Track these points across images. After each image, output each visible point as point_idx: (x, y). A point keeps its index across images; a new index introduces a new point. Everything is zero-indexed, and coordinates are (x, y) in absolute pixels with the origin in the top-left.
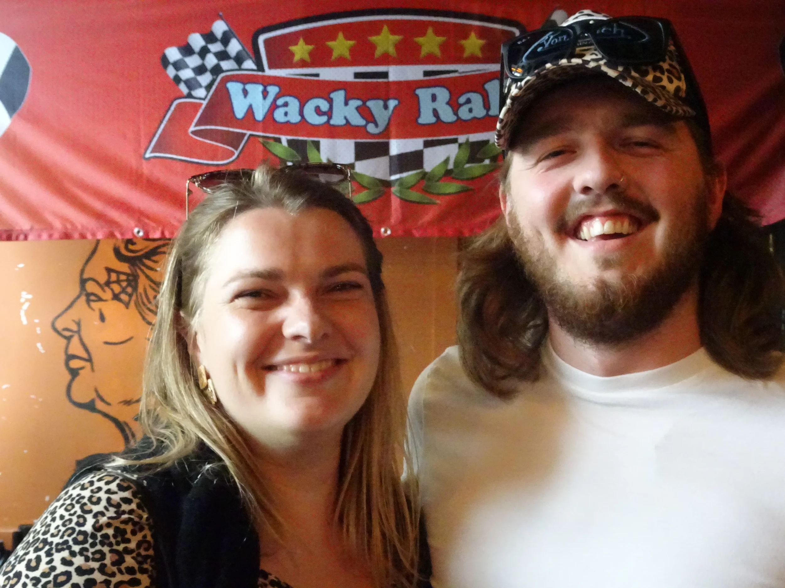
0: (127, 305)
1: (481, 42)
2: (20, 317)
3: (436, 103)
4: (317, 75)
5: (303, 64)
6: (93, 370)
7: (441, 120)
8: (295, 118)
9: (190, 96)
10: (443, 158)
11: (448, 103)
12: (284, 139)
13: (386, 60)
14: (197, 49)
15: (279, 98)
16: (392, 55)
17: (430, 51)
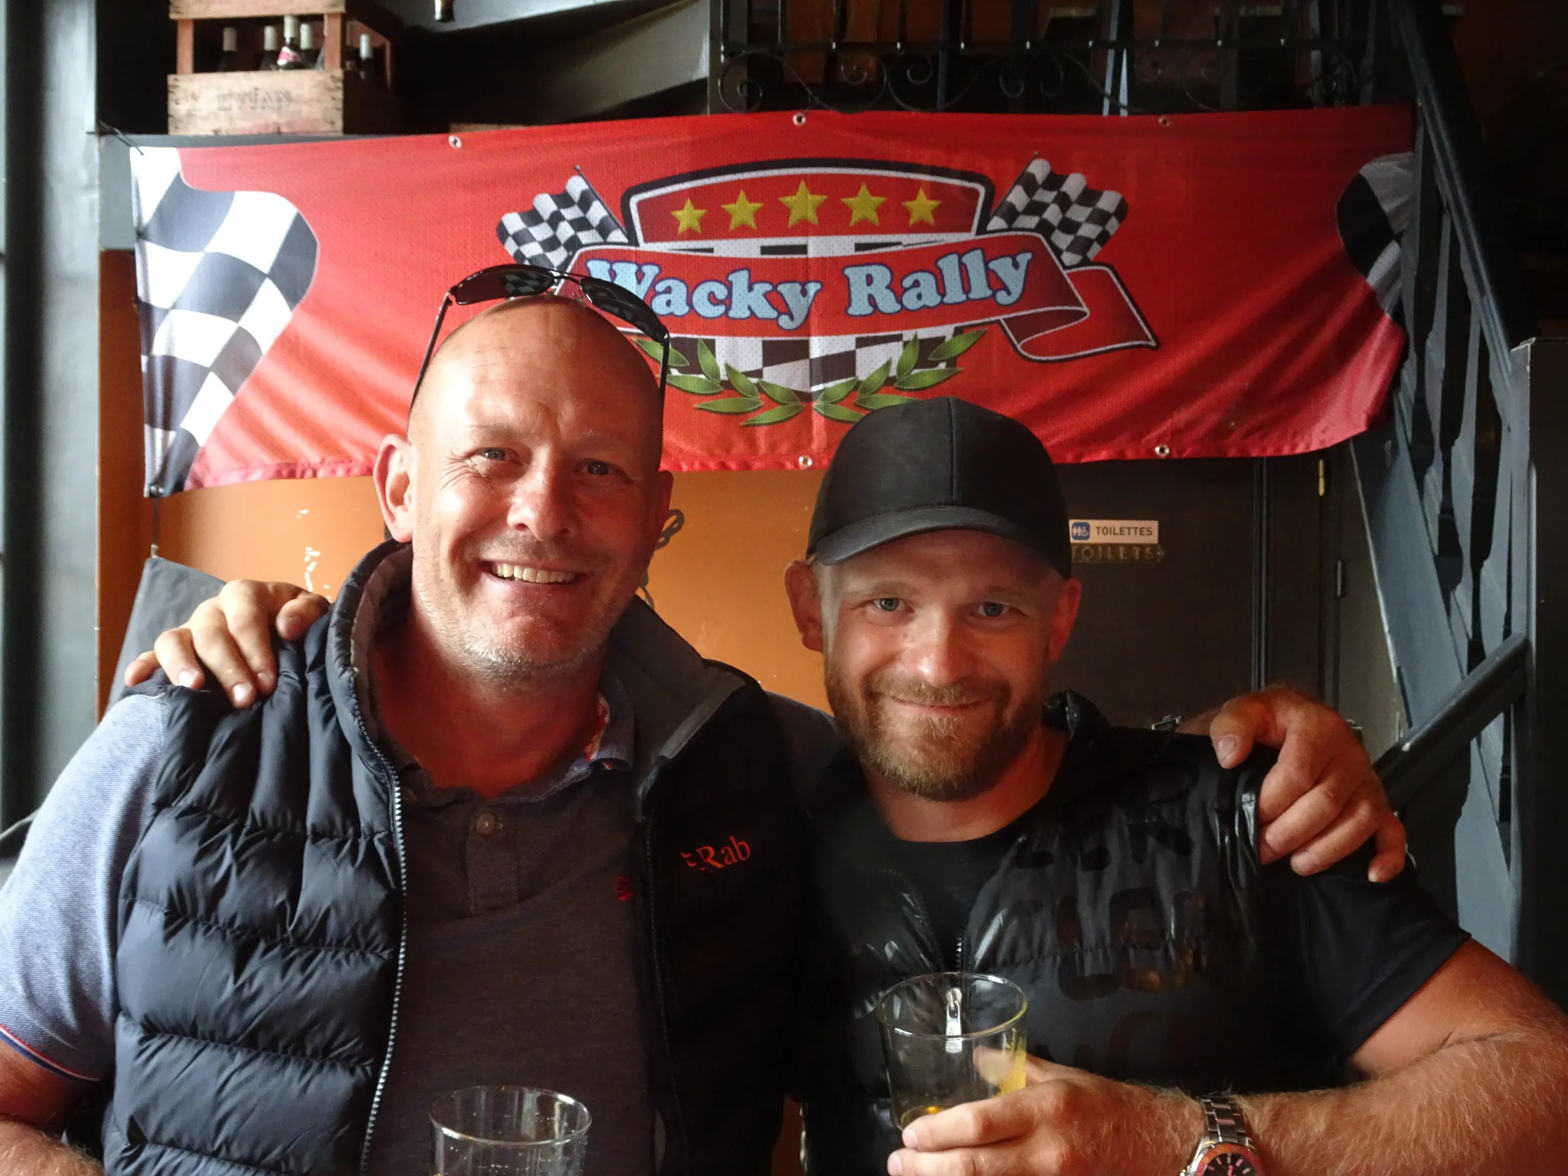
1: (934, 203)
2: (304, 582)
3: (872, 286)
4: (711, 250)
5: (691, 235)
7: (879, 311)
8: (680, 309)
10: (883, 362)
11: (888, 287)
13: (804, 228)
14: (546, 216)
15: (658, 282)
16: (812, 222)
17: (863, 216)
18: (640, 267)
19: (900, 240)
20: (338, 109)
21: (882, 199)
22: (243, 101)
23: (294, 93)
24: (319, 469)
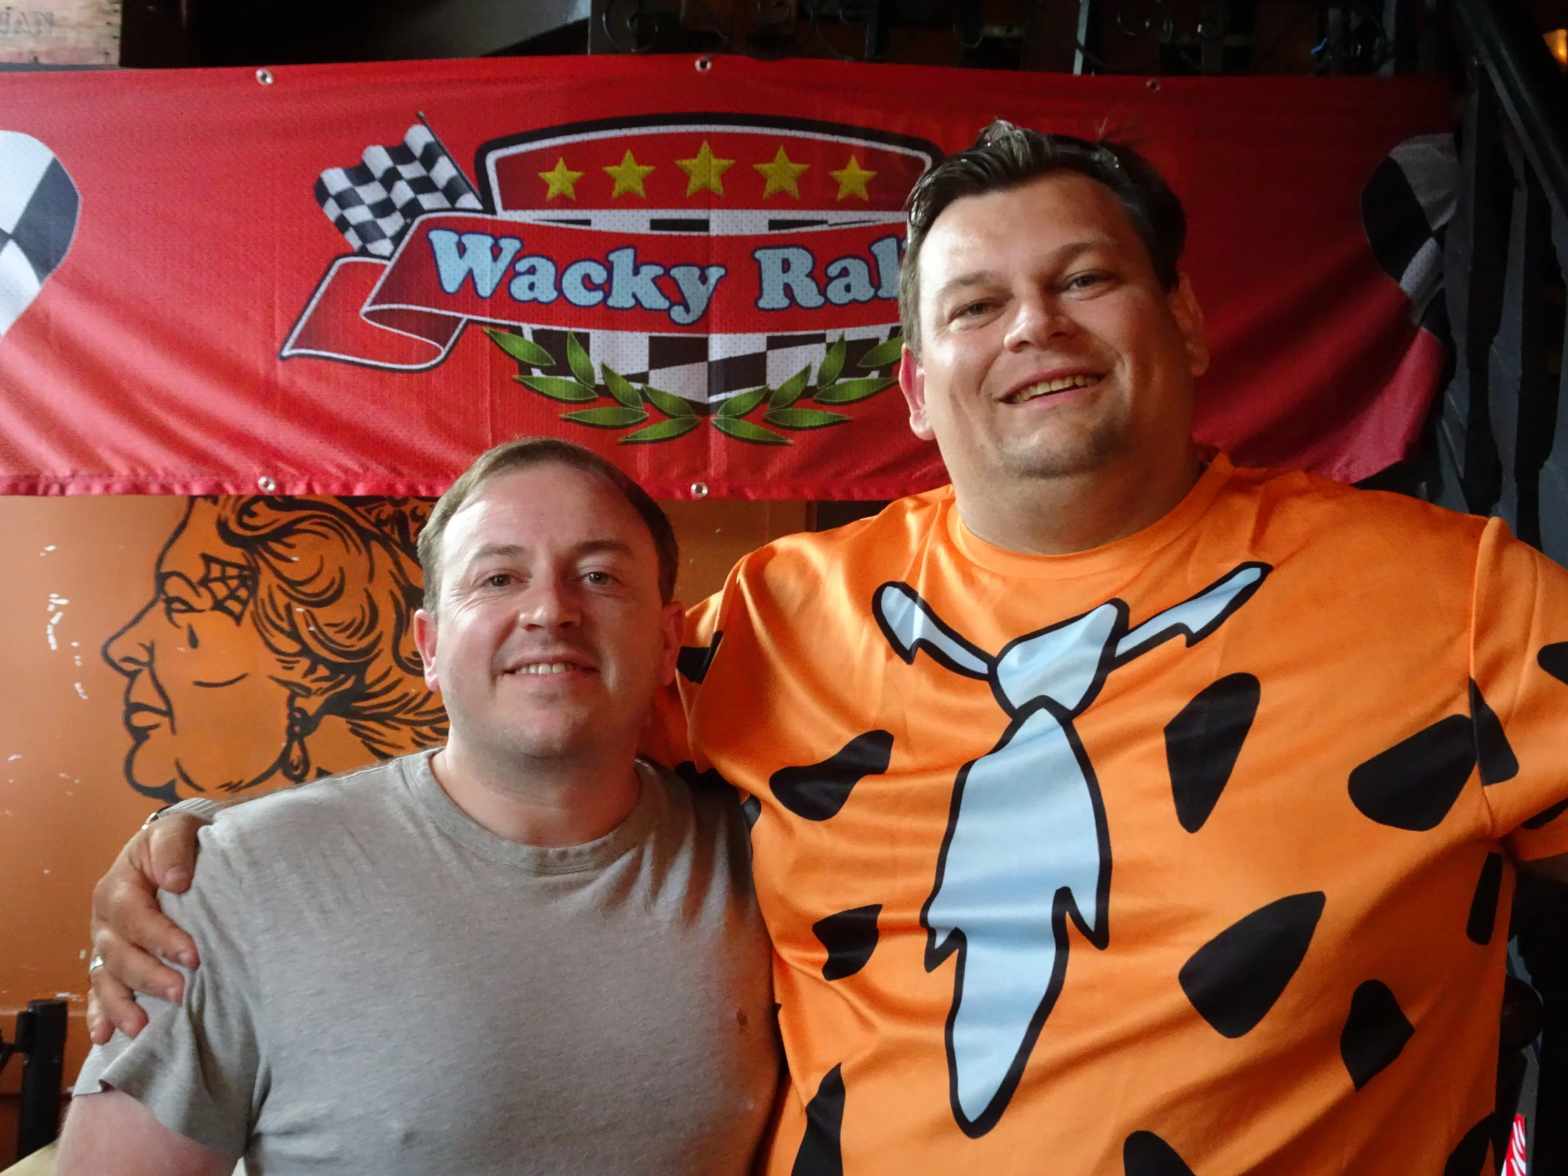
0: (238, 619)
1: (869, 174)
2: (46, 636)
3: (790, 274)
4: (587, 222)
5: (562, 202)
6: (173, 730)
7: (797, 304)
8: (546, 293)
9: (364, 252)
10: (799, 368)
11: (810, 275)
12: (527, 328)
13: (706, 199)
14: (378, 172)
15: (519, 260)
16: (716, 192)
17: (780, 186)
18: (497, 240)
19: (825, 218)
20: (115, 37)
21: (804, 167)
23: (58, 15)
24: (68, 484)
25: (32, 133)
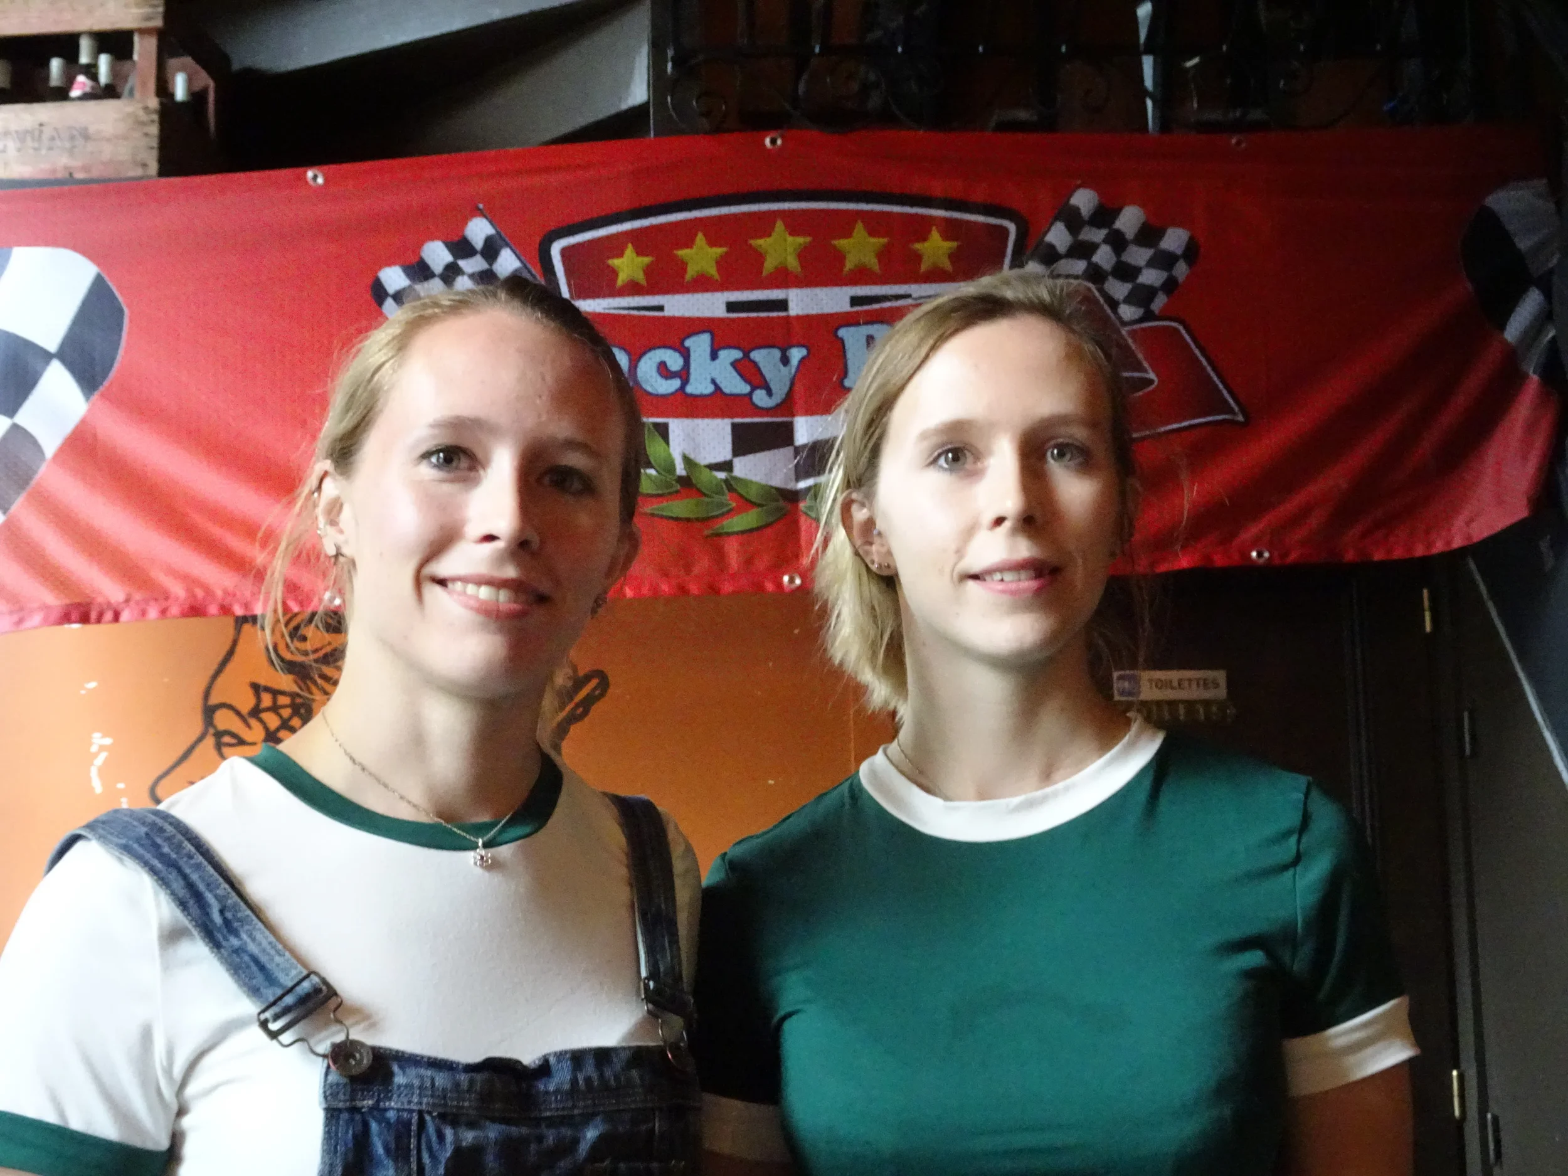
1: (952, 245)
16: (793, 270)
17: (860, 262)
19: (909, 292)
20: (152, 148)
21: (883, 241)
22: (22, 140)
23: (92, 129)
24: (123, 610)
25: (75, 248)
